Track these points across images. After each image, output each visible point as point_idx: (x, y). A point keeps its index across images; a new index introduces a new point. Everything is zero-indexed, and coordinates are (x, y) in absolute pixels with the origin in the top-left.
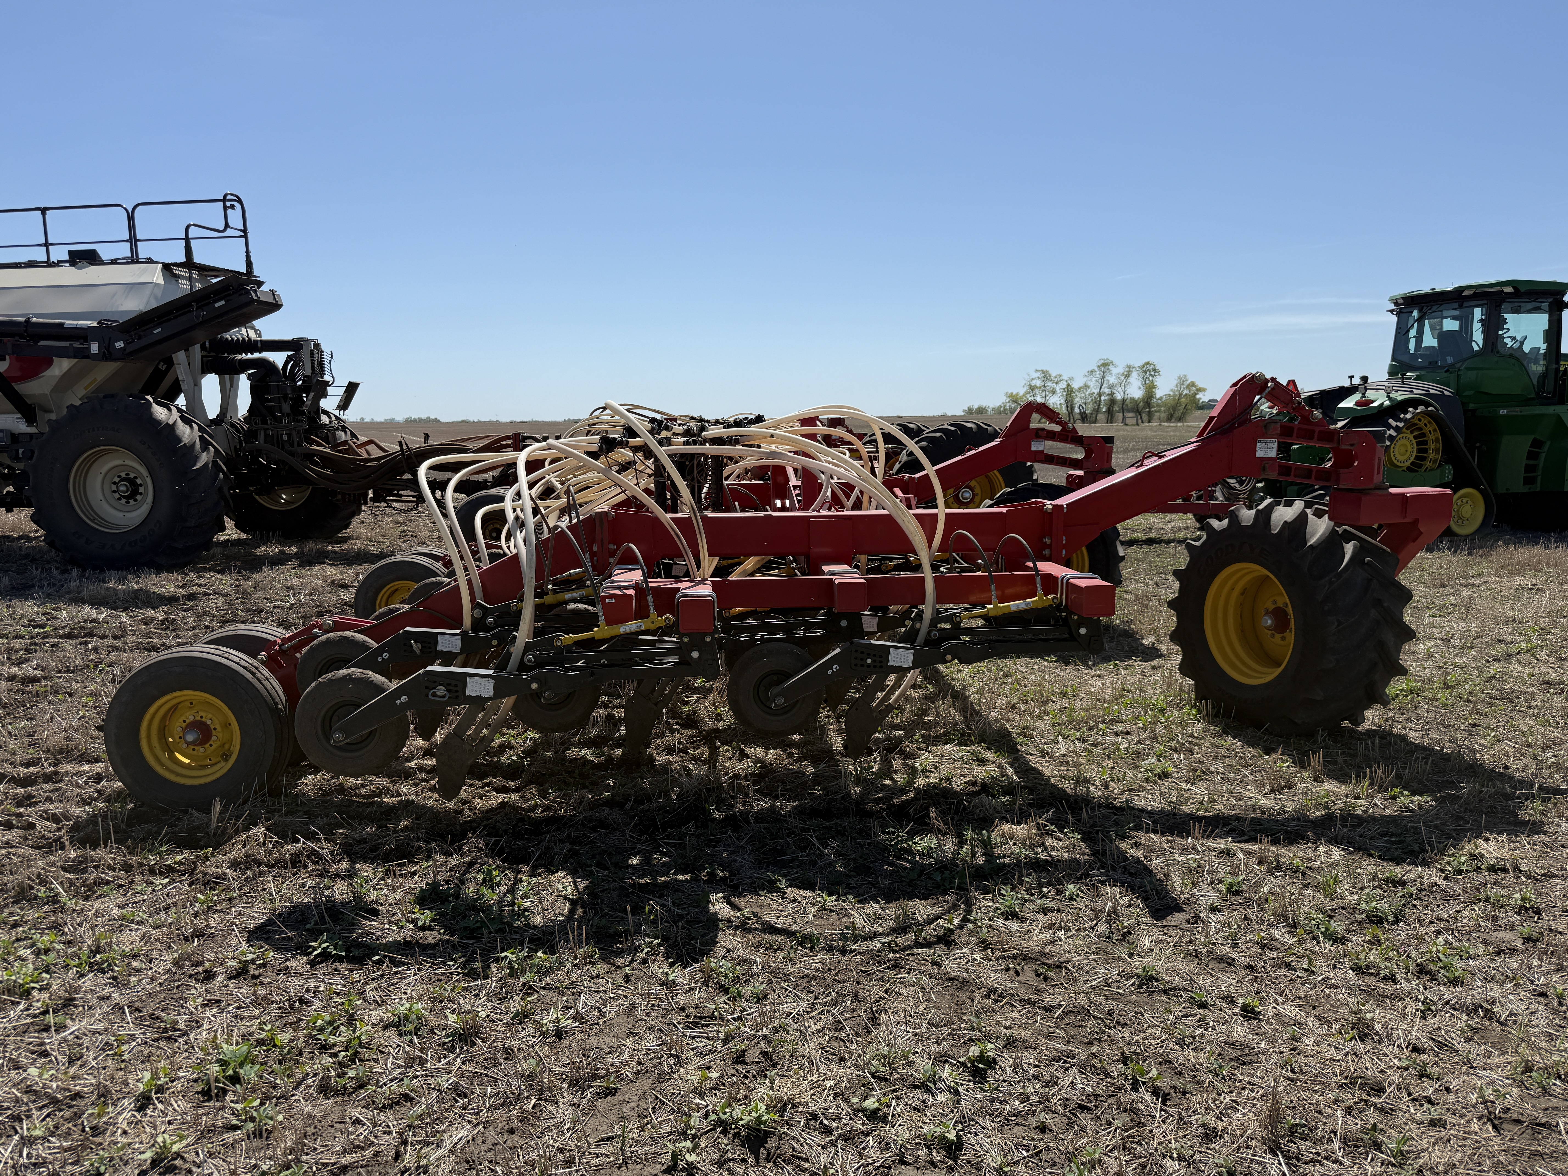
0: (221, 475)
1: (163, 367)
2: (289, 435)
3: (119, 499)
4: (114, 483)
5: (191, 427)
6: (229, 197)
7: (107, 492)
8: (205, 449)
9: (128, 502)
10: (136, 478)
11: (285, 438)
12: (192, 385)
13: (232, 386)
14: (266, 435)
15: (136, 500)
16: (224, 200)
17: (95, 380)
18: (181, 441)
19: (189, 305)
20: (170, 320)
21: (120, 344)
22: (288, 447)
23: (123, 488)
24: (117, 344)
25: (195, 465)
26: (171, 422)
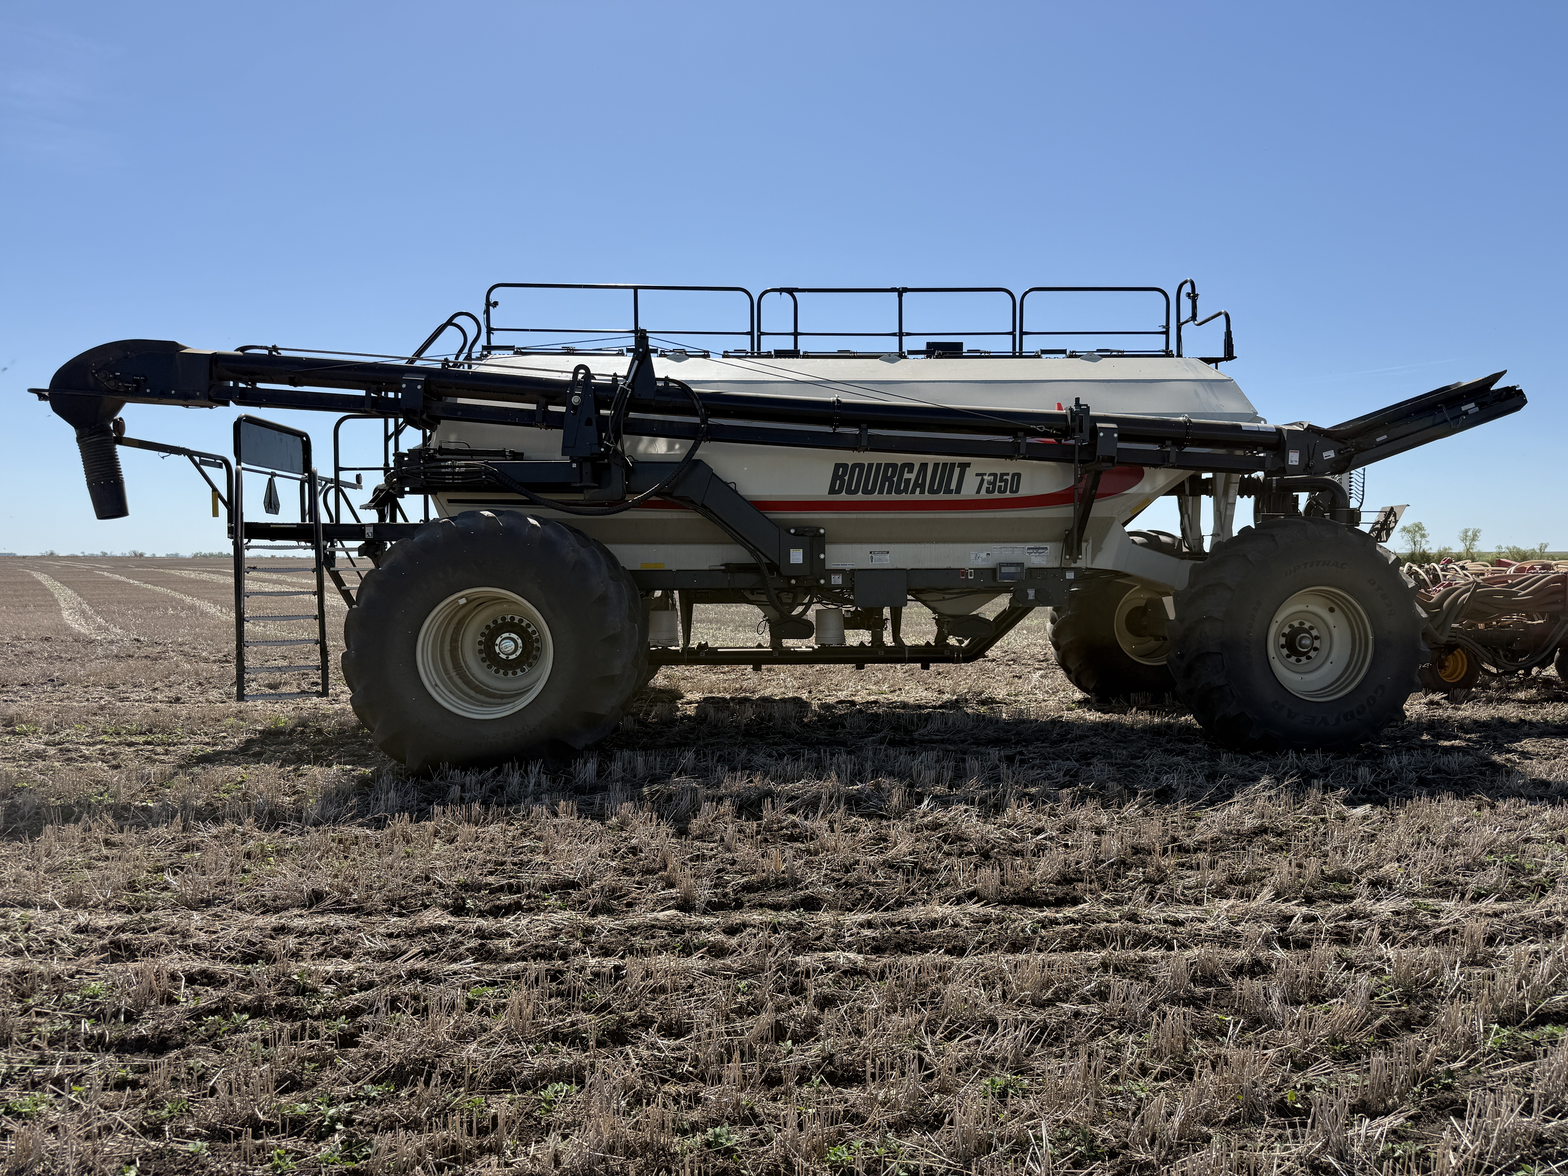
21: (1329, 454)
23: (1307, 642)
24: (1325, 454)
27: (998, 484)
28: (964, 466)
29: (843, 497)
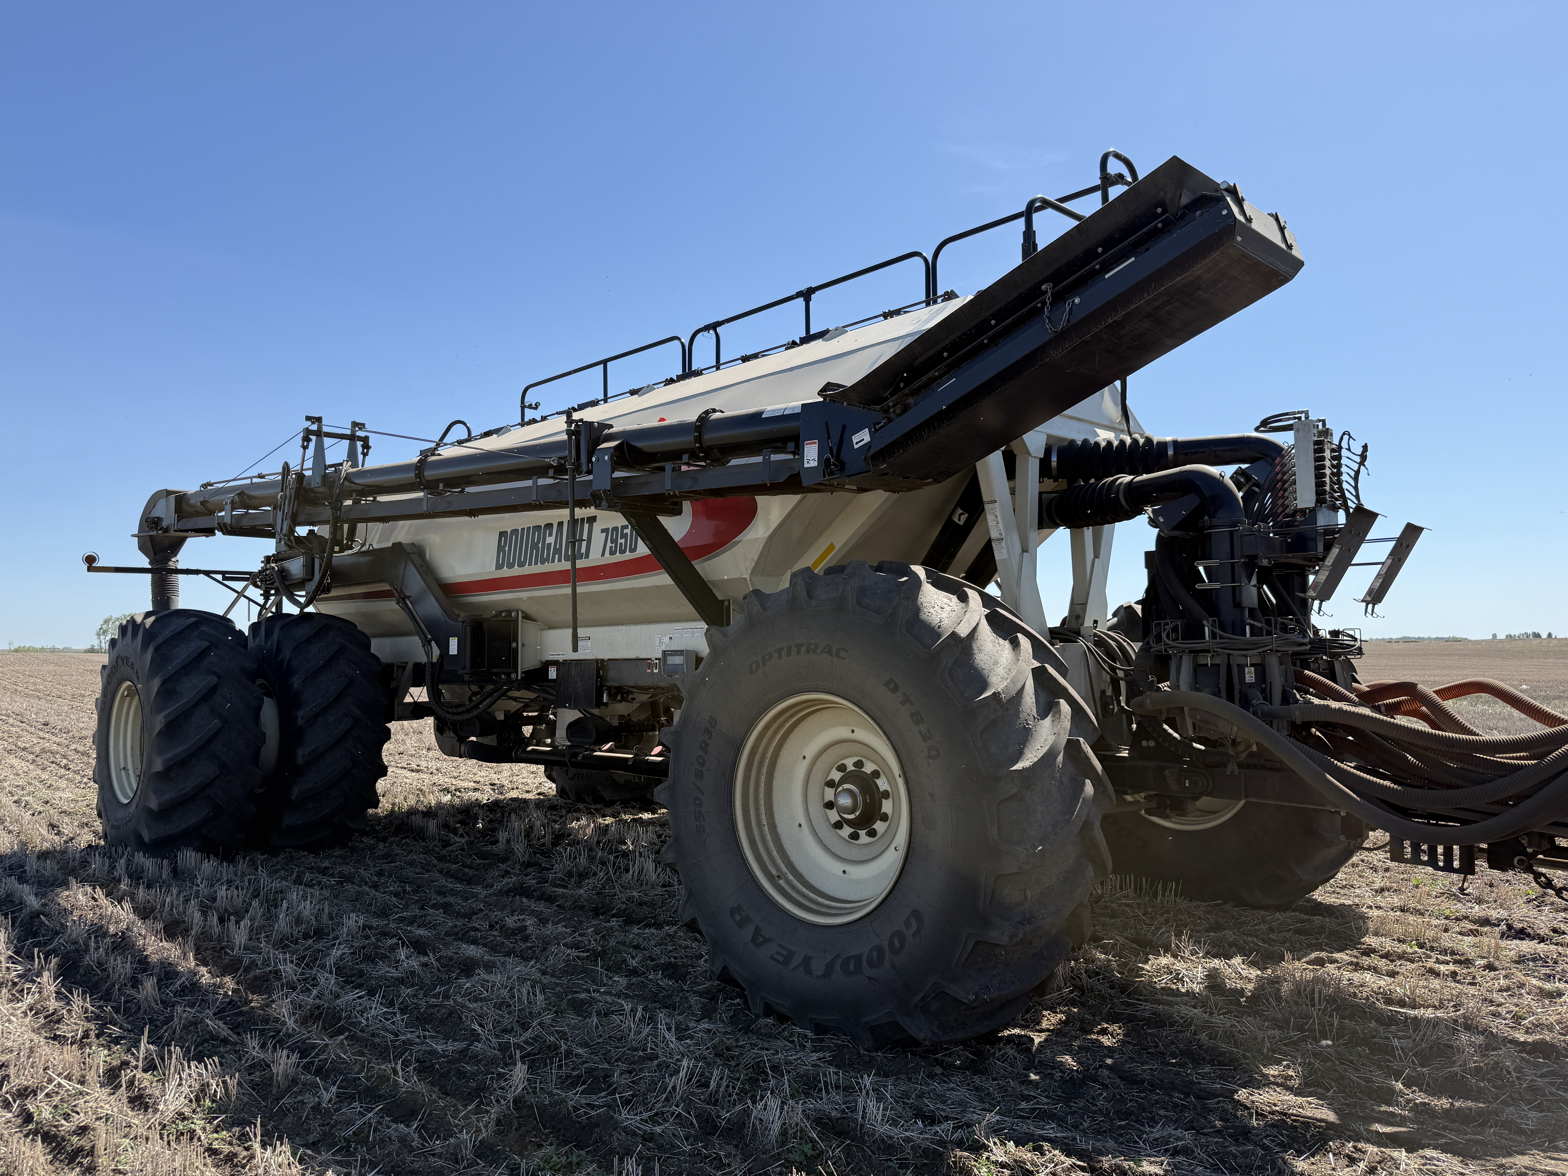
0: (1089, 788)
1: (960, 518)
2: (1261, 670)
3: (838, 825)
4: (831, 784)
5: (1015, 644)
7: (816, 808)
8: (1047, 708)
9: (855, 836)
10: (876, 774)
11: (1250, 676)
12: (1018, 549)
13: (1096, 555)
14: (1198, 668)
15: (872, 833)
17: (832, 547)
18: (984, 684)
19: (1035, 292)
20: (981, 348)
21: (862, 438)
22: (1257, 700)
23: (847, 799)
24: (855, 438)
25: (1019, 755)
26: (963, 631)
27: (620, 541)
28: (592, 520)
29: (506, 572)
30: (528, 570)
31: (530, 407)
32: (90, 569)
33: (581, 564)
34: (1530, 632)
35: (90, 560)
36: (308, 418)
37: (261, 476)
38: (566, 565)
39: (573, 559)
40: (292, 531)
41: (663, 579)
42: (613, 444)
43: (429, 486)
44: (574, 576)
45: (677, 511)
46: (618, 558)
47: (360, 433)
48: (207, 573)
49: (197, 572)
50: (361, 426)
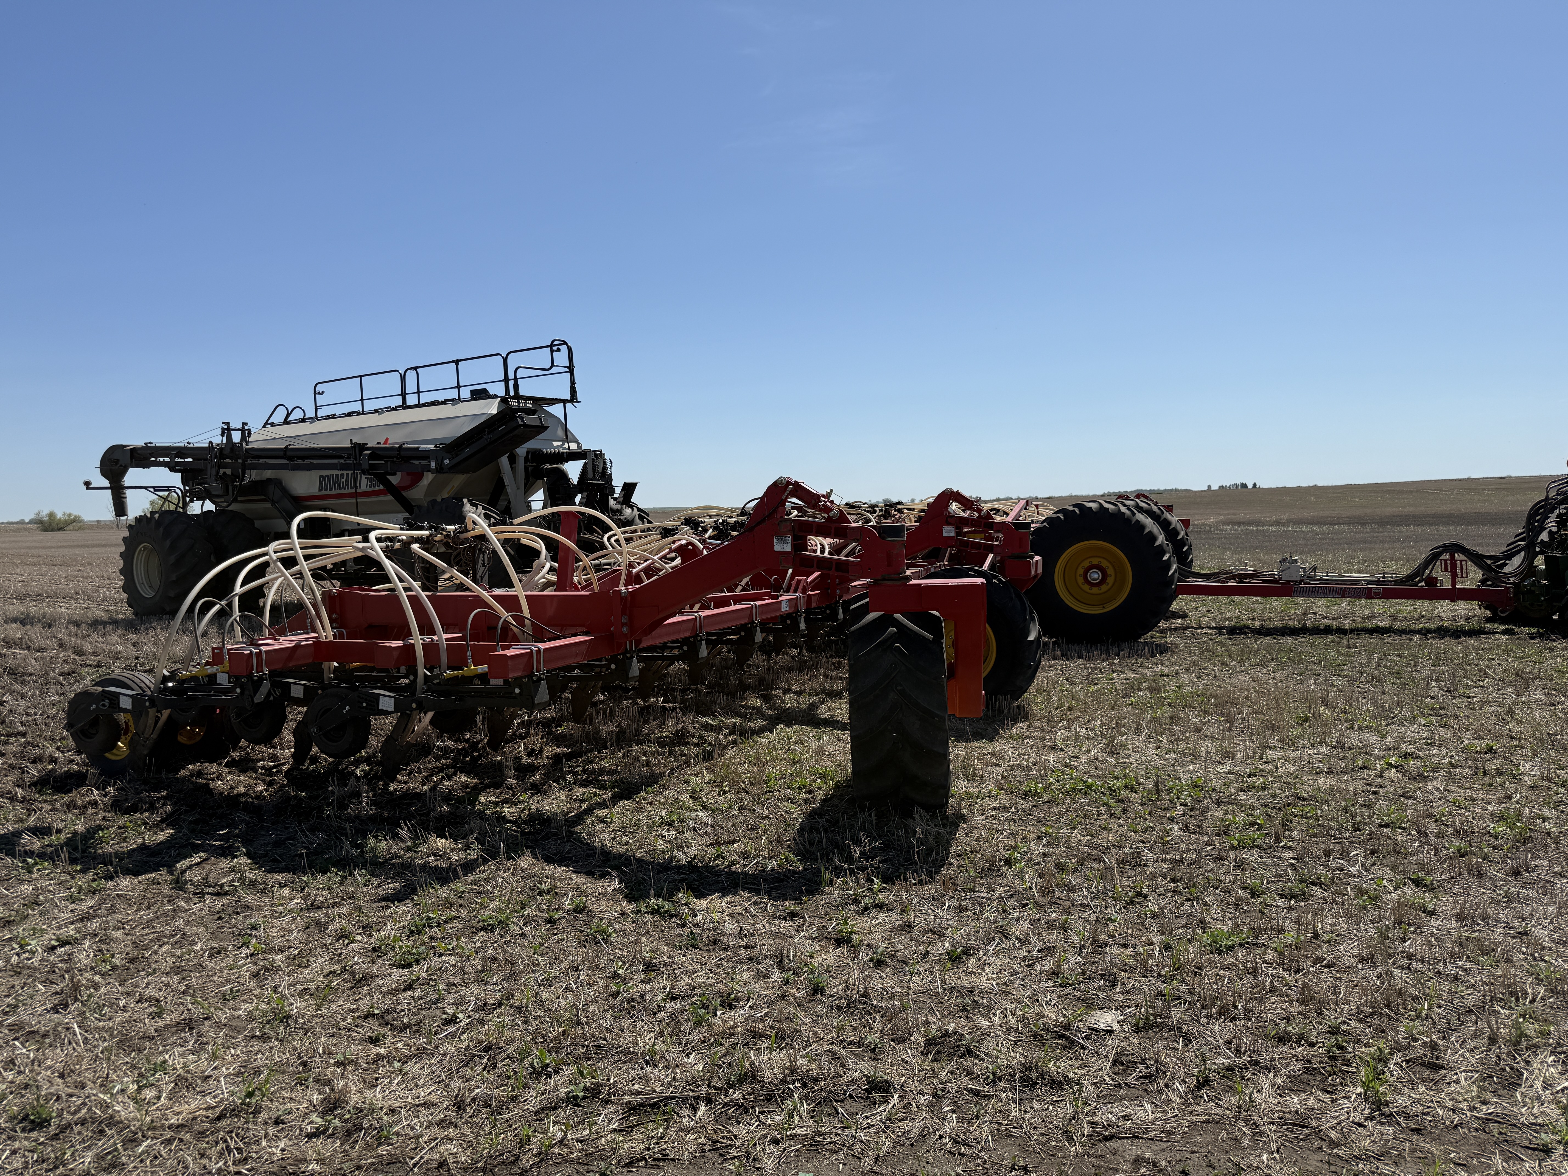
6: (555, 343)
16: (551, 346)
17: (453, 487)
21: (447, 462)
27: (372, 484)
29: (323, 493)
30: (334, 492)
31: (319, 393)
32: (88, 488)
33: (358, 490)
34: (1239, 483)
35: (87, 484)
36: (223, 423)
37: (188, 443)
38: (353, 491)
39: (356, 487)
40: (218, 473)
41: (390, 497)
42: (369, 452)
43: (290, 458)
44: (357, 495)
45: (395, 474)
46: (373, 489)
47: (246, 428)
48: (146, 488)
49: (140, 488)
50: (246, 424)
